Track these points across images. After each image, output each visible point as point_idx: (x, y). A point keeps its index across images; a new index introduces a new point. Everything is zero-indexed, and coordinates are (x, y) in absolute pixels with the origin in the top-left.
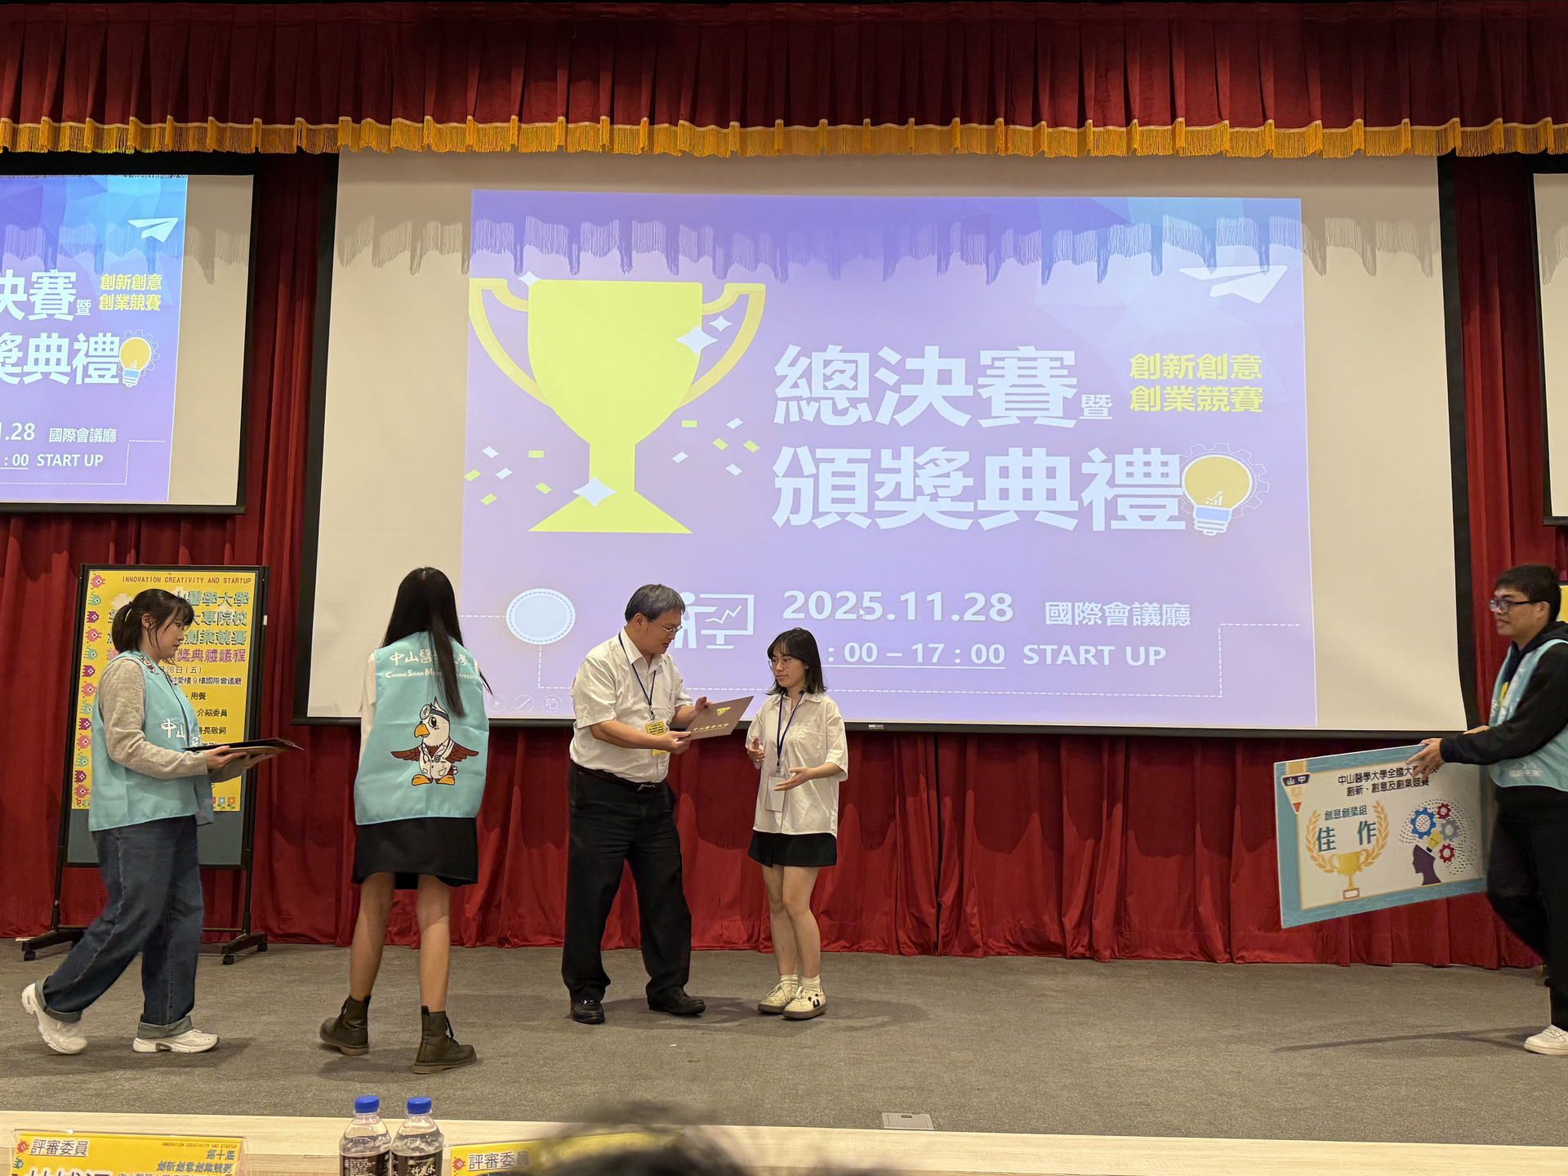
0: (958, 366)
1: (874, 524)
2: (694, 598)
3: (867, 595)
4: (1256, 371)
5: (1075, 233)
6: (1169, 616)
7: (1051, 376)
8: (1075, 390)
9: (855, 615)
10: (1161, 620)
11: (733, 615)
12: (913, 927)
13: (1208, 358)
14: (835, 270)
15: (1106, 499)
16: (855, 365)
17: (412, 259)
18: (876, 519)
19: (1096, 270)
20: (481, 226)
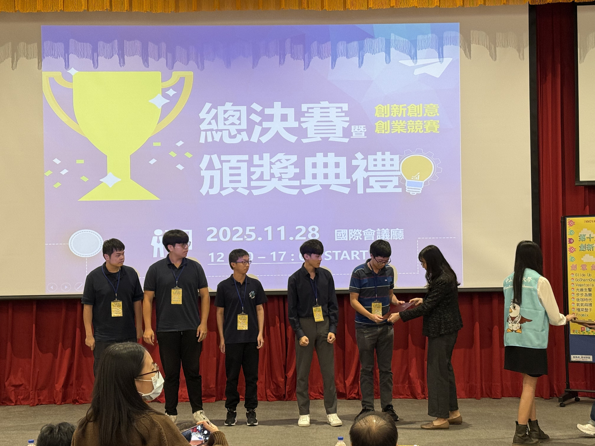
0: (290, 112)
1: (251, 193)
3: (248, 228)
4: (436, 112)
5: (348, 43)
6: (393, 235)
7: (337, 117)
8: (348, 123)
9: (242, 238)
10: (390, 237)
12: (274, 389)
13: (413, 106)
14: (228, 64)
15: (363, 177)
16: (239, 112)
17: (13, 62)
18: (252, 190)
19: (358, 61)
20: (47, 45)
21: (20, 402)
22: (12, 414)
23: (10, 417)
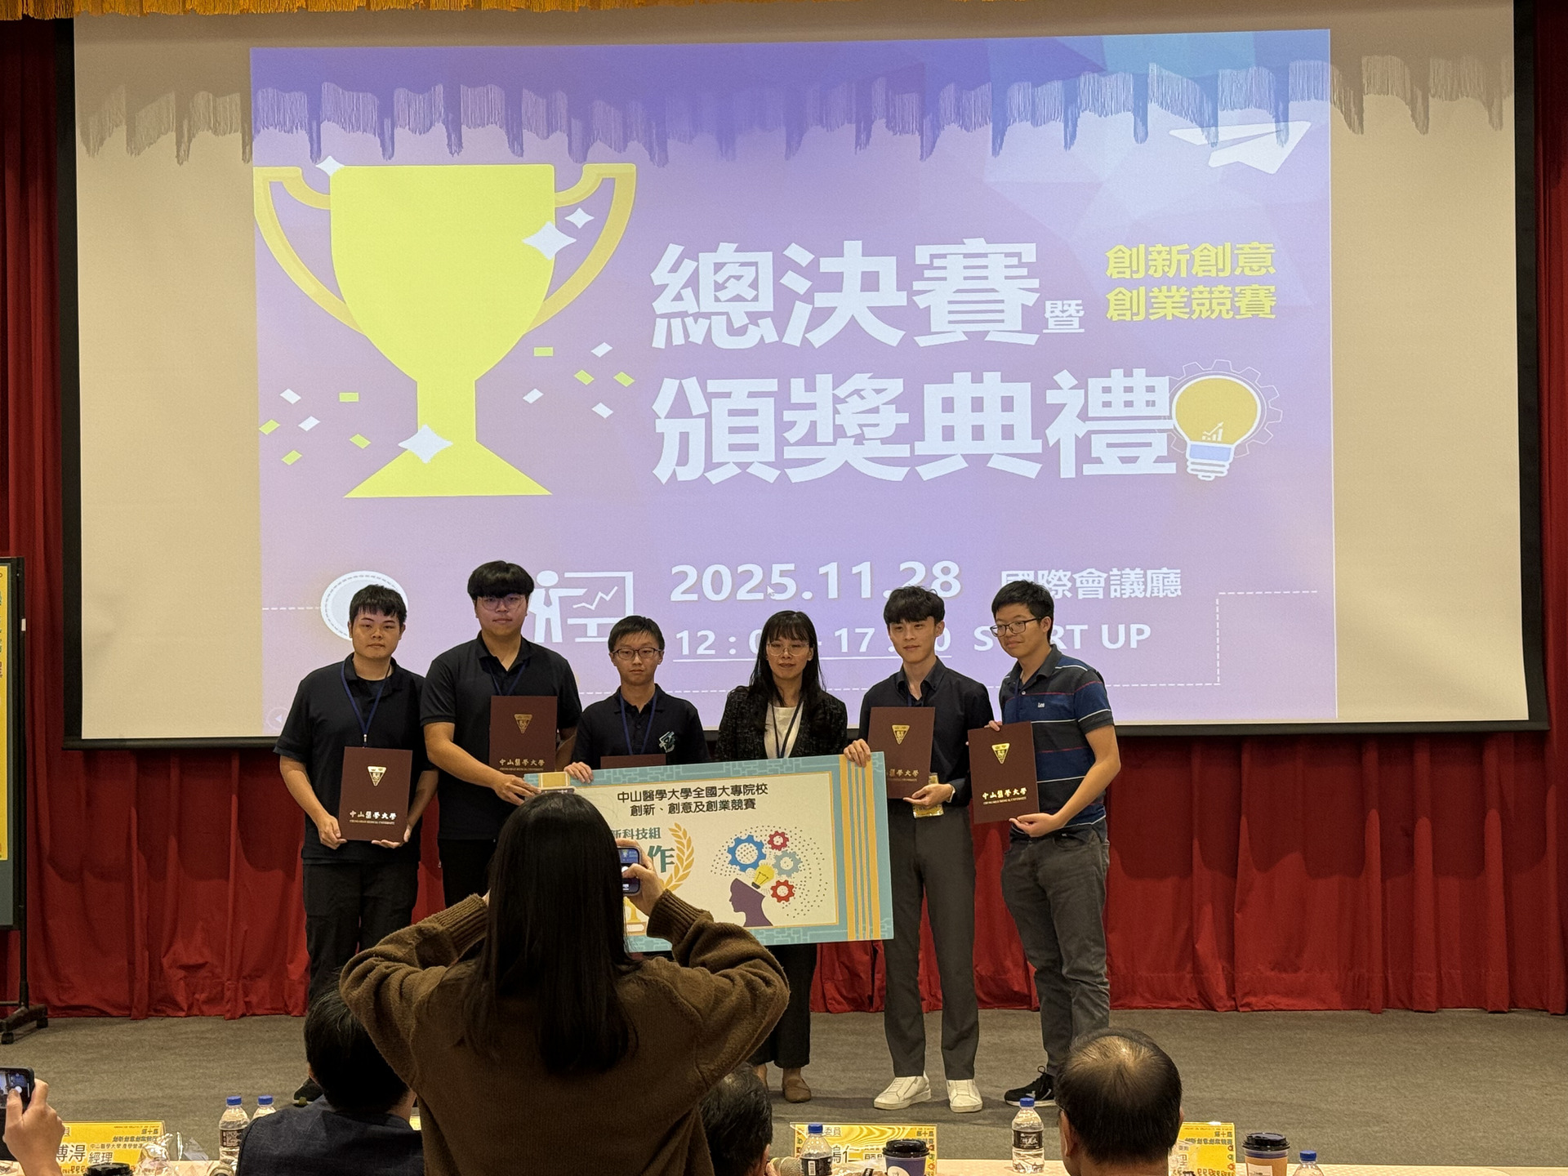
0: (886, 267)
1: (783, 478)
2: (557, 579)
3: (777, 568)
4: (1265, 264)
5: (1036, 85)
6: (1154, 584)
7: (1007, 278)
8: (1037, 295)
9: (762, 594)
10: (1145, 590)
11: (608, 598)
12: (844, 979)
13: (1205, 248)
14: (726, 140)
15: (1076, 436)
16: (754, 268)
17: (179, 144)
18: (788, 471)
19: (1063, 132)
20: (264, 98)
21: (200, 1009)
22: (180, 1037)
23: (174, 1044)
